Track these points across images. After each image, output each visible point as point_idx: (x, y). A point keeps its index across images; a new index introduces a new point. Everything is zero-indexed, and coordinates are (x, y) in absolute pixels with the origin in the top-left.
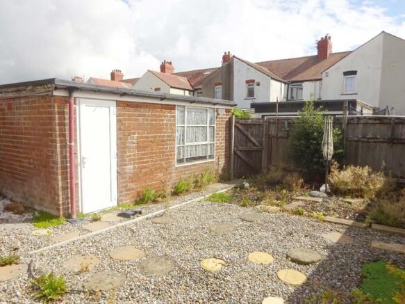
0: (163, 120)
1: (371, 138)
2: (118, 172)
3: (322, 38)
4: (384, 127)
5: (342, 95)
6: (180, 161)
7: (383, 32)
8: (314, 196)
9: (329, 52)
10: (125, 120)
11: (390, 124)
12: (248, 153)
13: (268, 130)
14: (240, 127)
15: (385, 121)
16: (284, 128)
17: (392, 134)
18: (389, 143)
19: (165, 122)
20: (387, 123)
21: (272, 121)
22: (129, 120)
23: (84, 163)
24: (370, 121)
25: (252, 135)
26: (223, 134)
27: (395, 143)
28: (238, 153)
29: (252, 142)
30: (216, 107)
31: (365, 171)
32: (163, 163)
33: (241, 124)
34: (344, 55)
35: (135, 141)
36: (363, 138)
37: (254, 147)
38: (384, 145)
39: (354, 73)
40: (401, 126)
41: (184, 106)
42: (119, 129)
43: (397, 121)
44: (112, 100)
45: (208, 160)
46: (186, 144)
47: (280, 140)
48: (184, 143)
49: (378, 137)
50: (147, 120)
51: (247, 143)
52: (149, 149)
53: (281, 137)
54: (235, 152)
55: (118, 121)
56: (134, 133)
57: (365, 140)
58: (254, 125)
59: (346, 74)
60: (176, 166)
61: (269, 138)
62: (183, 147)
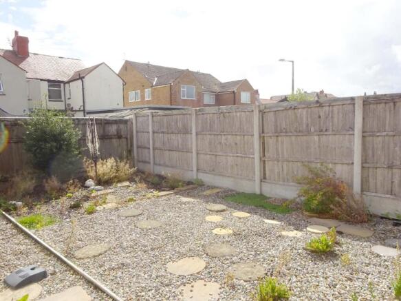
40: (107, 125)
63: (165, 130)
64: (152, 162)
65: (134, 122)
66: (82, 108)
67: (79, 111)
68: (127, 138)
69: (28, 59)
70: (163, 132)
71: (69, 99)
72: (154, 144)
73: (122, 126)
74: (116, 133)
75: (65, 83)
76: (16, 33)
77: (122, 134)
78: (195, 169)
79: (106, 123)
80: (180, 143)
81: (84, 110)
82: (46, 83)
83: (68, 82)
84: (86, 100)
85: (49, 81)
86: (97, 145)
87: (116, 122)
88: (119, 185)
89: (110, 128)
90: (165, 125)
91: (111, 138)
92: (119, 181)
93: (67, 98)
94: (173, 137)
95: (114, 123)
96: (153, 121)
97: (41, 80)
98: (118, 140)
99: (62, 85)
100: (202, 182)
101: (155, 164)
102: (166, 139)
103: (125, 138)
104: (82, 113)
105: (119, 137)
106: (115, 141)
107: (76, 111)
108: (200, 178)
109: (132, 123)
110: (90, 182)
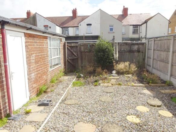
0: (43, 45)
1: (122, 51)
2: (28, 79)
3: (74, 9)
4: (127, 46)
5: (87, 33)
6: (51, 67)
7: (100, 9)
8: (114, 76)
9: (77, 15)
10: (29, 45)
11: (129, 45)
12: (73, 60)
13: (80, 49)
14: (69, 48)
15: (128, 44)
16: (88, 47)
17: (130, 49)
18: (129, 52)
19: (44, 46)
20: (128, 45)
21: (82, 44)
22: (31, 45)
23: (12, 76)
24: (123, 44)
25: (74, 51)
26: (62, 51)
27: (131, 52)
28: (69, 60)
29: (74, 55)
30: (61, 38)
31: (127, 64)
32: (45, 69)
33: (69, 46)
34: (86, 17)
35: (34, 58)
36: (120, 50)
37: (75, 57)
38: (127, 53)
39: (90, 25)
40: (133, 46)
41: (50, 37)
42: (27, 52)
43: (131, 44)
44: (23, 32)
45: (59, 65)
46: (53, 58)
47: (86, 53)
48: (51, 58)
49: (125, 50)
50: (38, 45)
51: (72, 55)
52: (40, 62)
53: (87, 52)
54: (67, 60)
55: (26, 46)
56: (33, 54)
57: (121, 51)
58: (75, 47)
59: (88, 25)
60: (50, 70)
61: (81, 52)
62: (51, 60)
63: (159, 49)
64: (152, 66)
65: (147, 44)
66: (145, 37)
67: (144, 38)
68: (143, 52)
69: (127, 17)
70: (158, 50)
71: (141, 32)
72: (154, 56)
73: (141, 46)
74: (137, 50)
75: (140, 25)
76: (124, 6)
77: (141, 50)
78: (169, 74)
79: (131, 45)
80: (165, 57)
81: (146, 38)
82: (132, 26)
83: (141, 25)
84: (147, 33)
85: (133, 25)
86: (118, 55)
87: (137, 44)
88: (126, 76)
89: (134, 47)
90: (159, 46)
91: (134, 52)
92: (128, 74)
93: (140, 32)
94: (162, 53)
95: (136, 45)
96: (154, 43)
97: (130, 25)
98: (138, 53)
99: (139, 26)
100: (172, 83)
101: (153, 67)
102: (159, 54)
103: (141, 52)
104: (145, 39)
105: (139, 51)
106: (136, 54)
107: (143, 38)
108: (171, 80)
109: (146, 44)
110: (114, 72)
